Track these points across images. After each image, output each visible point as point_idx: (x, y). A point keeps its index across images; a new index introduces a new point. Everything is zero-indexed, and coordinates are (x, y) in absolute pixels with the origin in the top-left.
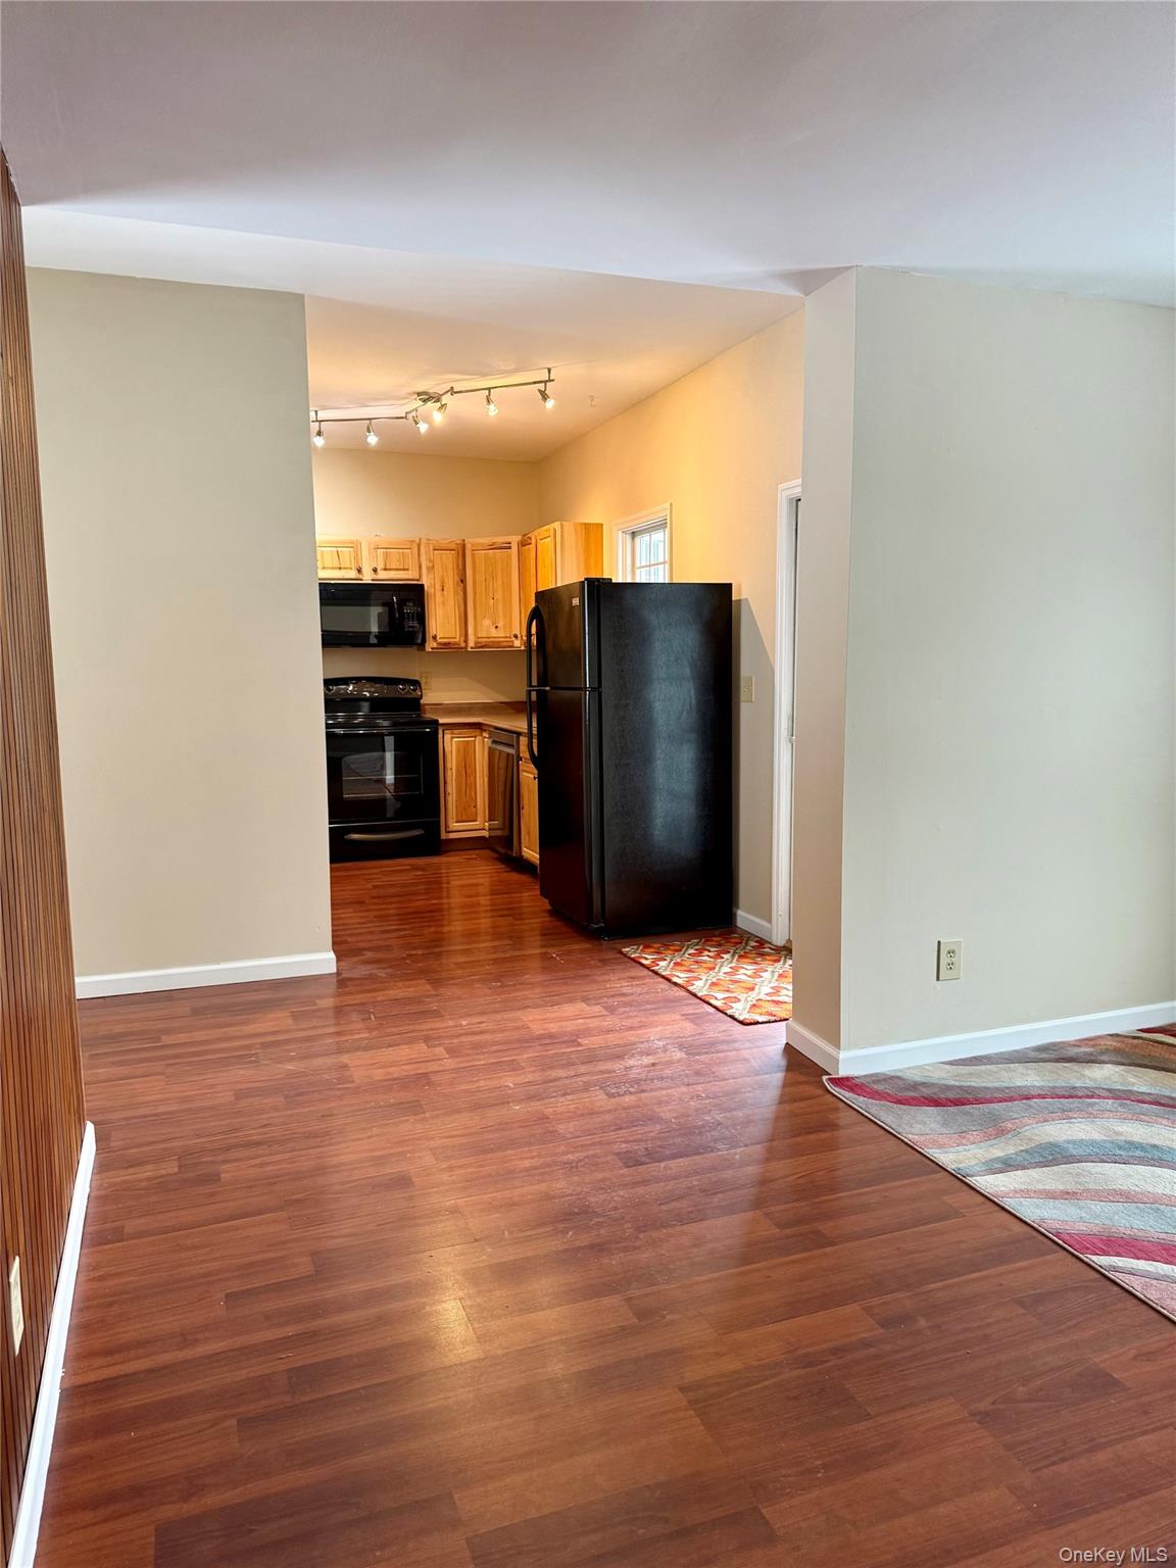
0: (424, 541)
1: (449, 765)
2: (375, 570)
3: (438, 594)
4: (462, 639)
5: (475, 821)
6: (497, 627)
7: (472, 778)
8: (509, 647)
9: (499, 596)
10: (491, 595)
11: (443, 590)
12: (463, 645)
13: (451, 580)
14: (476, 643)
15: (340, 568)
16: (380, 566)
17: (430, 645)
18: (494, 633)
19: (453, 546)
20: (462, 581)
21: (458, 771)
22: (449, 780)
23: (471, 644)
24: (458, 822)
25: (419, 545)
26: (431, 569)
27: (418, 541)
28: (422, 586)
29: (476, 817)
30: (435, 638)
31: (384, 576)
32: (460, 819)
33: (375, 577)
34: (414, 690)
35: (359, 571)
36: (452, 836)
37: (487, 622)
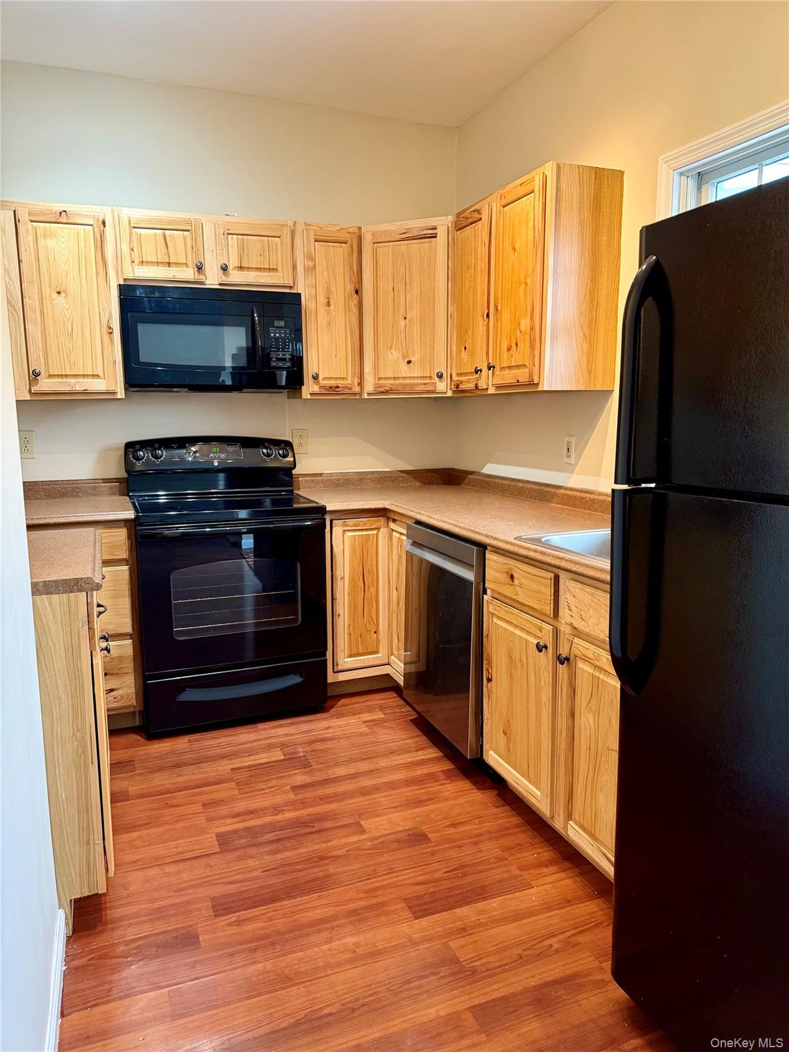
0: (300, 228)
1: (338, 573)
2: (225, 269)
3: (322, 310)
4: (356, 381)
5: (377, 652)
6: (409, 362)
7: (373, 590)
8: (429, 392)
9: (414, 313)
10: (402, 312)
11: (329, 304)
12: (357, 389)
13: (341, 288)
14: (377, 386)
15: (169, 264)
16: (233, 263)
17: (308, 389)
18: (404, 370)
19: (344, 236)
20: (357, 292)
21: (352, 580)
22: (338, 594)
23: (369, 387)
24: (350, 656)
25: (293, 233)
26: (311, 270)
27: (290, 223)
28: (298, 296)
29: (378, 646)
30: (316, 378)
31: (239, 279)
32: (354, 651)
33: (225, 280)
34: (285, 456)
35: (200, 268)
36: (342, 677)
37: (395, 355)
